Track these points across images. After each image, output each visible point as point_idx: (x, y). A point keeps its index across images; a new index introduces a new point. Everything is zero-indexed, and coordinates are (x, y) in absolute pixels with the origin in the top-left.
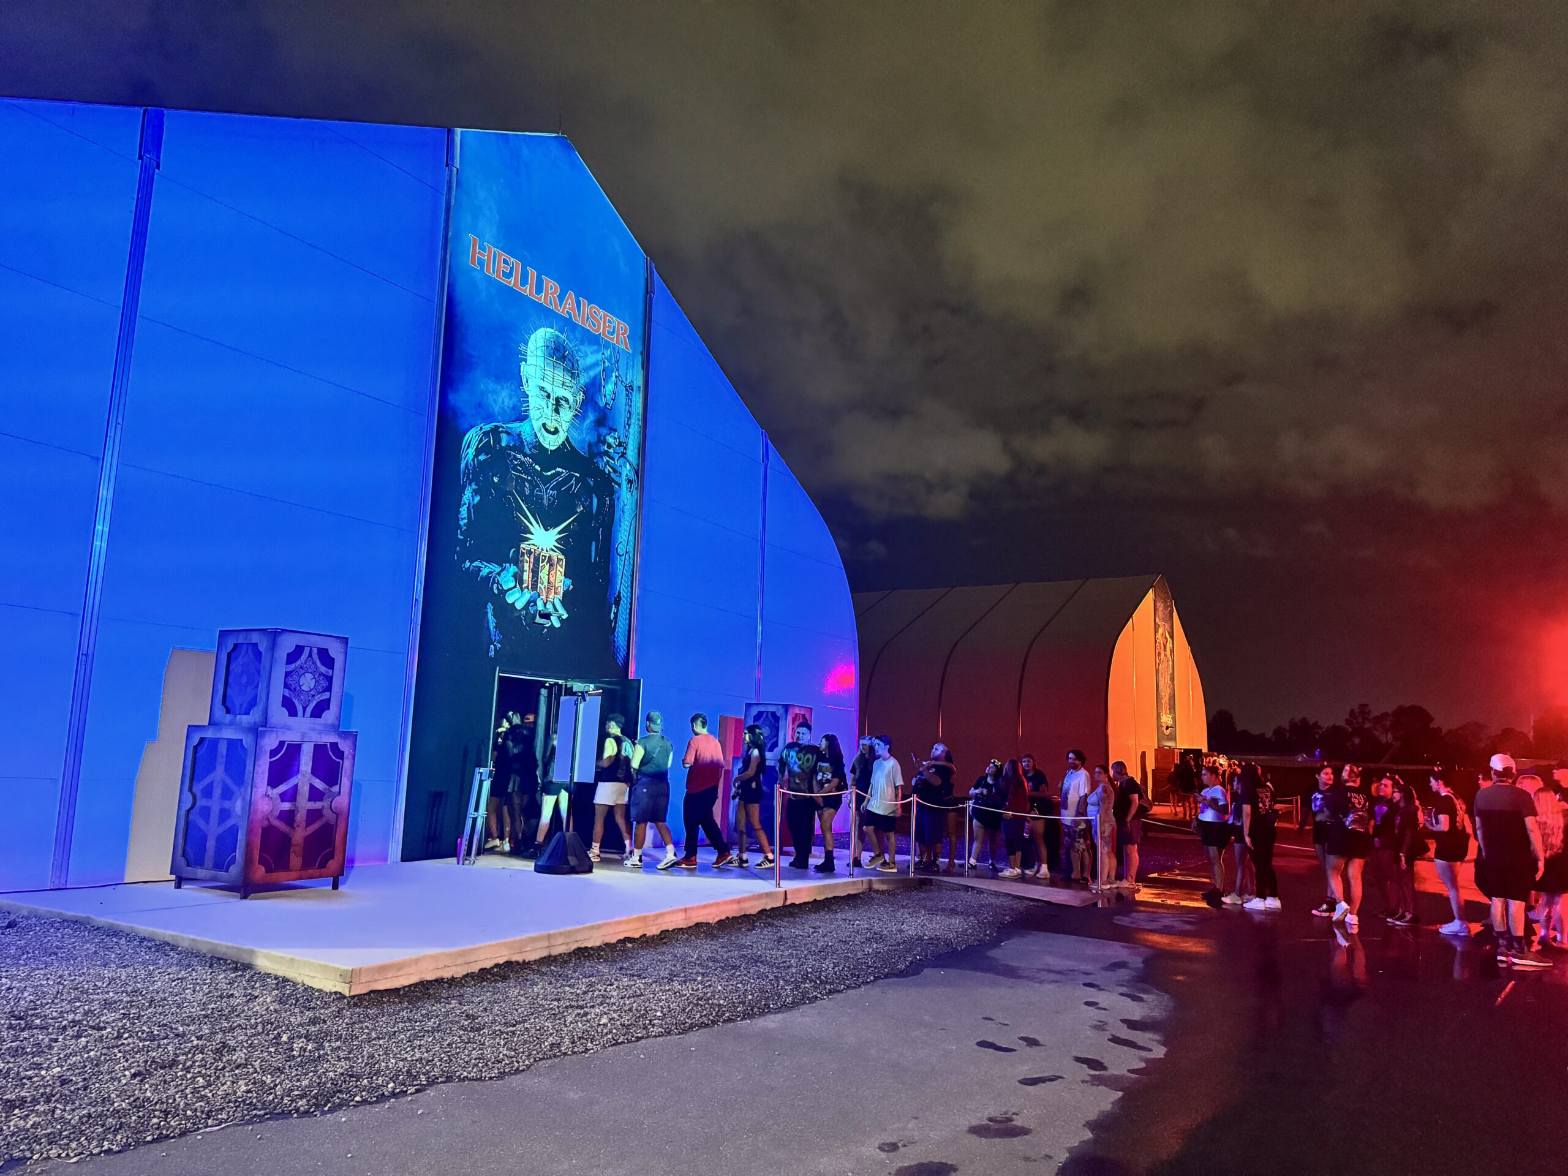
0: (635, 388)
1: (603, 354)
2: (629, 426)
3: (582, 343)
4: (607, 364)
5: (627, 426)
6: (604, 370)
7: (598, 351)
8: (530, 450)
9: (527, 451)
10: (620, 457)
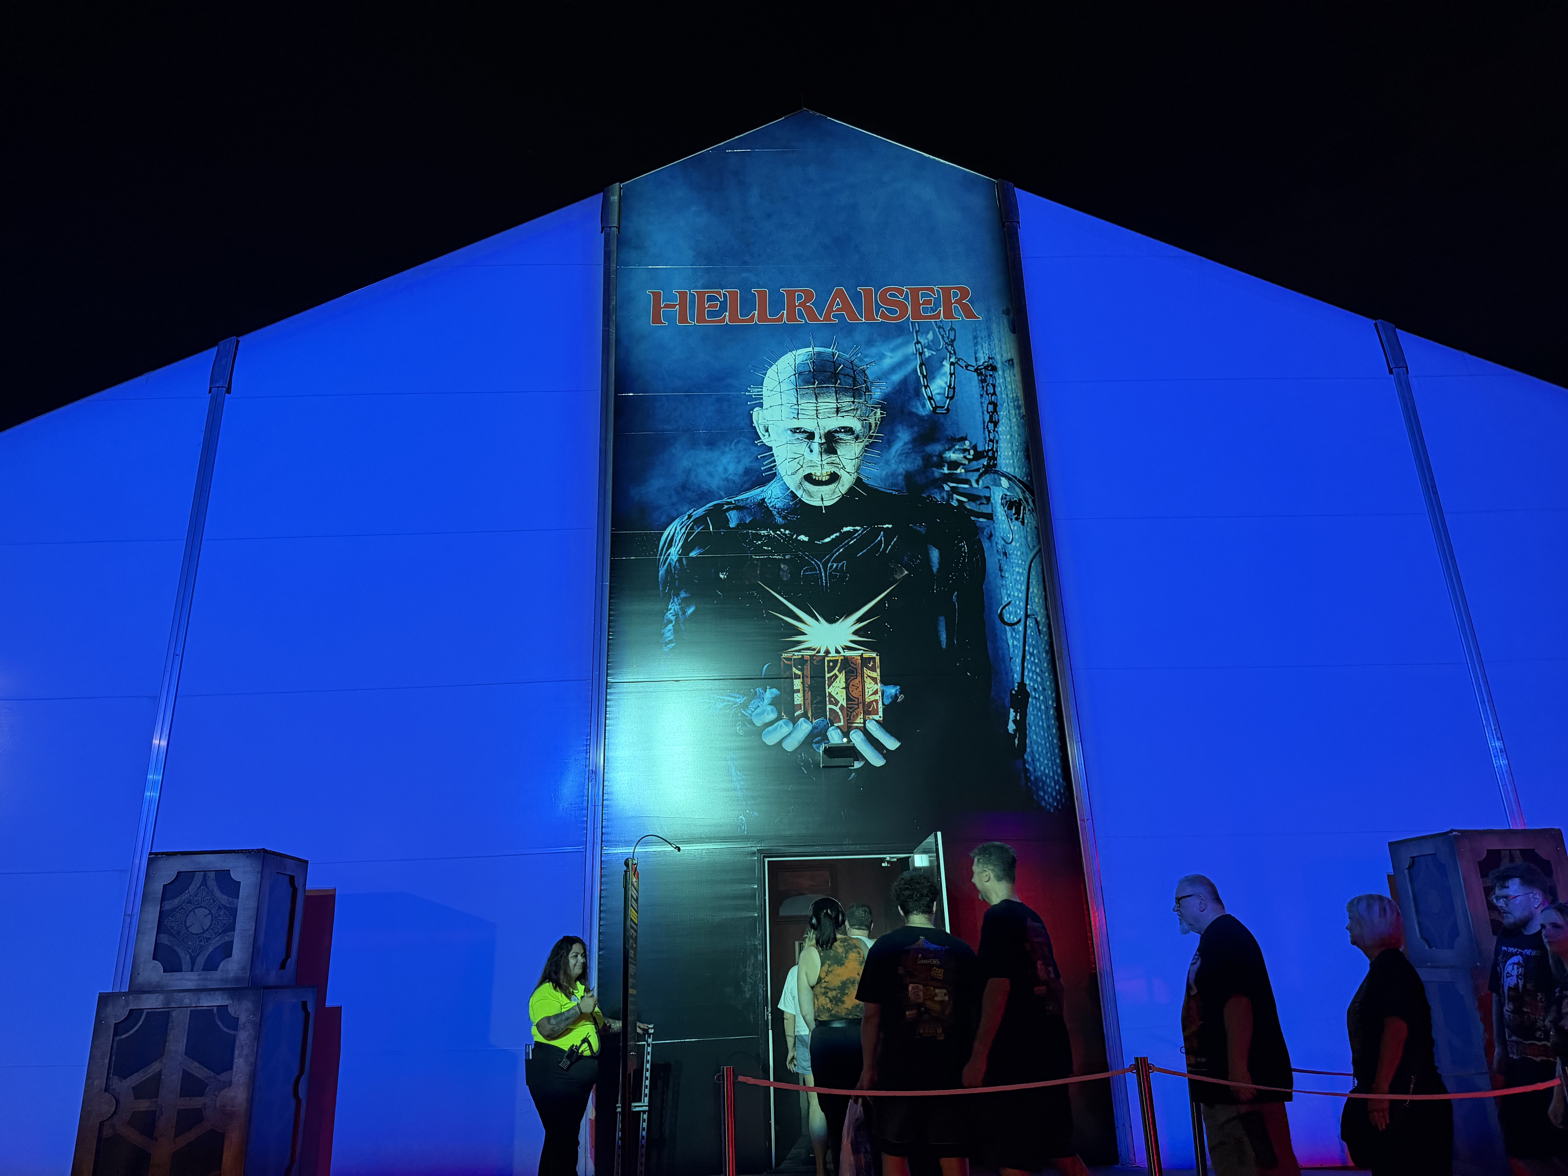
0: (999, 366)
1: (918, 342)
2: (996, 424)
3: (870, 343)
4: (927, 353)
5: (991, 426)
6: (921, 366)
7: (906, 343)
8: (784, 518)
9: (779, 520)
10: (980, 476)
